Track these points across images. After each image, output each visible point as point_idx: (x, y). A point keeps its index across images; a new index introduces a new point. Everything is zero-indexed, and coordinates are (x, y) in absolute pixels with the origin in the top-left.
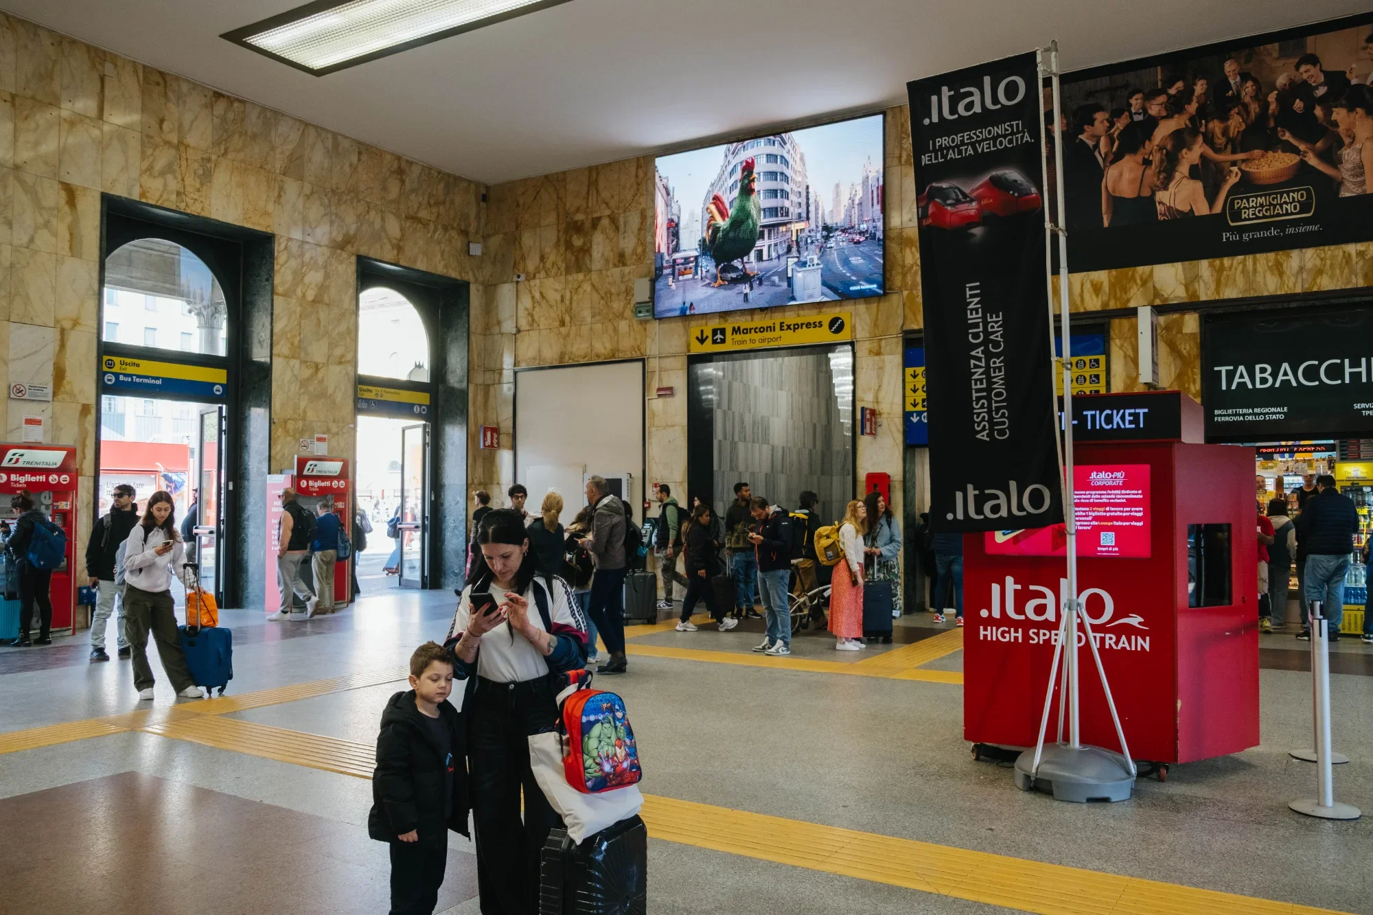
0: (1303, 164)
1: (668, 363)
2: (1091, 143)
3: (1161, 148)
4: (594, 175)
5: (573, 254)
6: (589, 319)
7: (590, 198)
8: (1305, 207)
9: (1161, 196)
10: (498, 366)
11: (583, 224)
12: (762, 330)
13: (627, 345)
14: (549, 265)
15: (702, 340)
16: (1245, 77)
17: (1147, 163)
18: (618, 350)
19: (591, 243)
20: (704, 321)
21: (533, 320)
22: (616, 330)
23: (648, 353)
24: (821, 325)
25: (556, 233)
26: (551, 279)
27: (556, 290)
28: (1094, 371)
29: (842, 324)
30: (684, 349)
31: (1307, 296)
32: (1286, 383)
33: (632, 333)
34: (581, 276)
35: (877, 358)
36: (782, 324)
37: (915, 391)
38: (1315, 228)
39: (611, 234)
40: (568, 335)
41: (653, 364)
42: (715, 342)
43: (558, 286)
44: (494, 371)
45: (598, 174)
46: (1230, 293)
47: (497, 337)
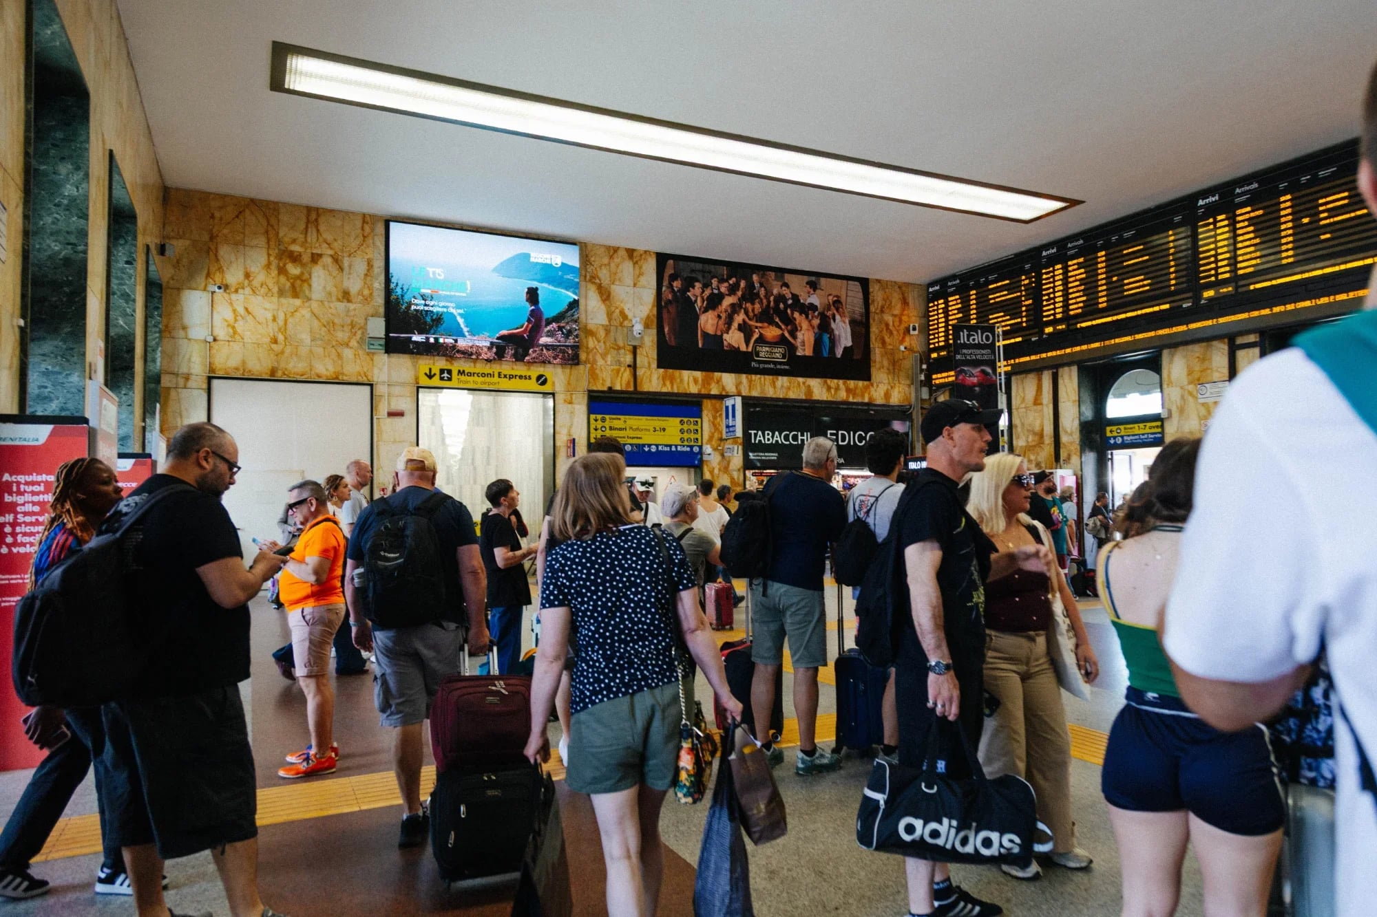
0: (783, 335)
1: (396, 390)
2: (693, 299)
3: (726, 311)
4: (313, 216)
5: (288, 280)
6: (308, 341)
7: (309, 234)
8: (784, 357)
9: (725, 336)
10: (184, 370)
11: (300, 255)
12: (484, 375)
13: (352, 369)
14: (256, 283)
15: (430, 376)
16: (762, 285)
17: (719, 317)
18: (343, 374)
19: (310, 275)
20: (431, 361)
21: (235, 332)
22: (339, 356)
23: (375, 379)
24: (530, 378)
25: (266, 257)
26: (260, 298)
27: (266, 309)
28: (696, 427)
29: (546, 380)
30: (412, 381)
31: (785, 400)
32: (777, 441)
33: (358, 361)
34: (298, 302)
35: (570, 406)
36: (499, 374)
37: (596, 430)
38: (787, 367)
39: (335, 272)
40: (282, 352)
41: (380, 390)
42: (442, 379)
43: (268, 305)
44: (177, 375)
45: (318, 215)
46: (755, 394)
47: (181, 342)
